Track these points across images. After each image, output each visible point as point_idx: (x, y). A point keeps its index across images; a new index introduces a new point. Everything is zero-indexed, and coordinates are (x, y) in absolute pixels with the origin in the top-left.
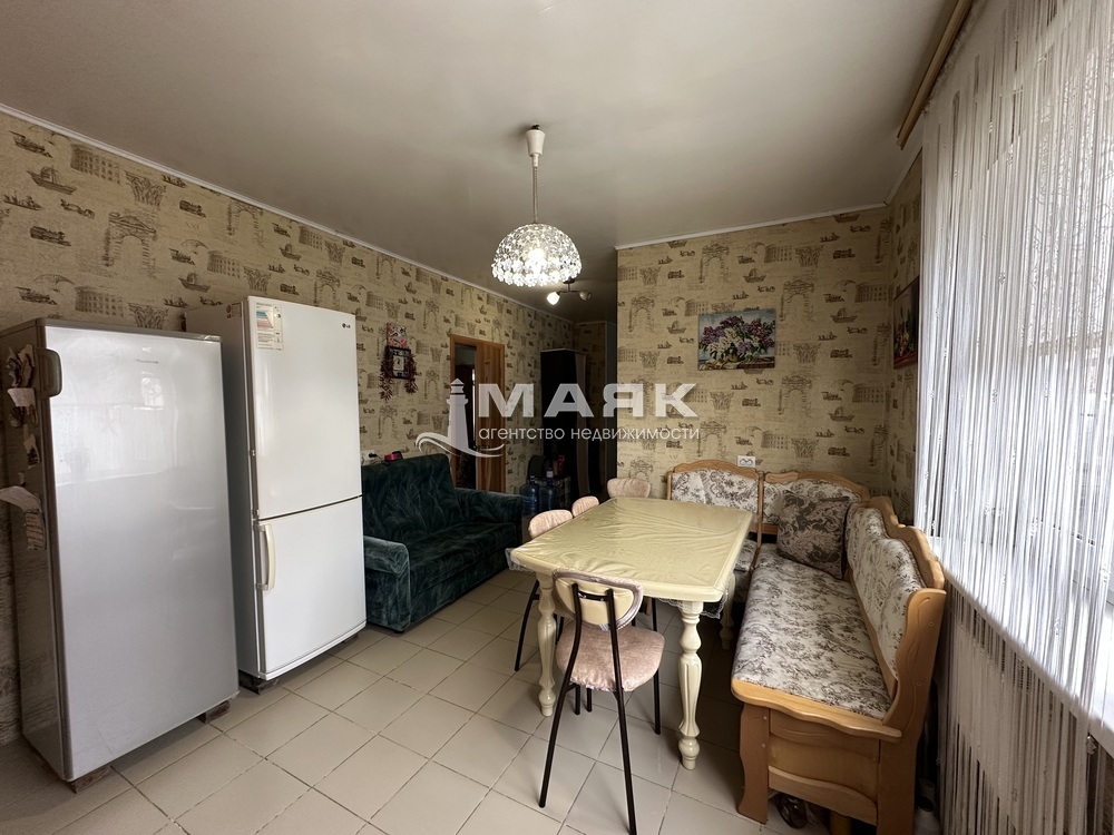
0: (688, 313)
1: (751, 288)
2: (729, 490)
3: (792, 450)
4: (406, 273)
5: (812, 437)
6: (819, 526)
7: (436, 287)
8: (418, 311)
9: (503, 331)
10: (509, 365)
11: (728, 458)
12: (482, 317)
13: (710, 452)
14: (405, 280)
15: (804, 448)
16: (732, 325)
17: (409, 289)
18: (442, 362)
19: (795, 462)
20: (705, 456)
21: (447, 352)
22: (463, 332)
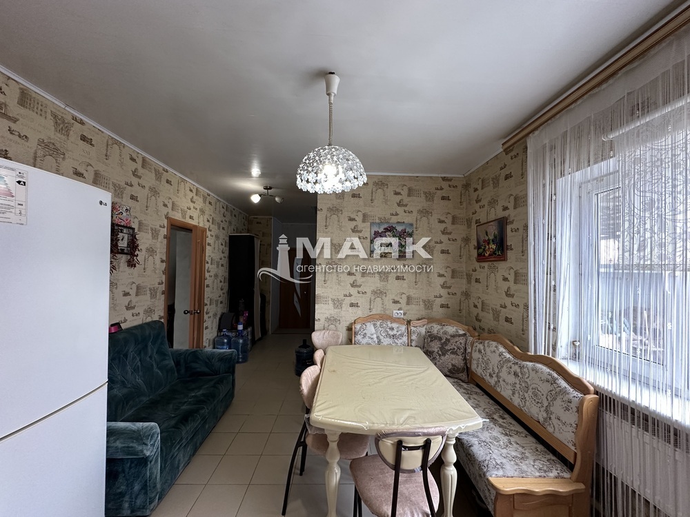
0: (364, 221)
1: (400, 210)
2: (391, 333)
3: (422, 305)
4: (133, 159)
5: (432, 298)
6: (454, 353)
7: (158, 176)
8: (142, 194)
9: (206, 217)
10: (209, 244)
11: (388, 312)
12: (192, 205)
13: (377, 310)
14: (133, 166)
15: (428, 304)
16: (390, 231)
17: (135, 173)
18: (159, 240)
19: (423, 313)
20: (374, 312)
21: (164, 231)
22: (177, 216)
